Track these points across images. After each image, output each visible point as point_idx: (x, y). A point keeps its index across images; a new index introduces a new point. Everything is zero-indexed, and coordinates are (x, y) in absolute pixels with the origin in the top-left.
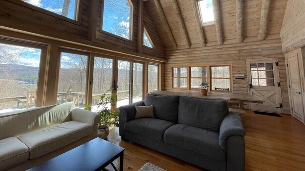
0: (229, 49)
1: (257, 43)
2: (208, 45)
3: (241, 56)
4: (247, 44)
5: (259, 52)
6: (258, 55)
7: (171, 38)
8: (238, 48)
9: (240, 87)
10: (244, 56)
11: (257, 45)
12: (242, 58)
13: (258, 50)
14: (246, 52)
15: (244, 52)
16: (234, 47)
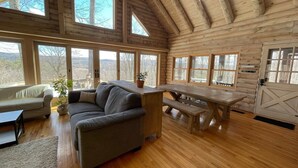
0: (240, 29)
1: (288, 14)
2: (214, 25)
3: (256, 38)
4: (271, 17)
5: (288, 28)
6: (286, 35)
7: (169, 22)
8: (254, 26)
9: (246, 83)
10: (262, 37)
11: (288, 16)
12: (257, 41)
13: (288, 25)
14: (266, 31)
15: (263, 30)
16: (248, 25)
